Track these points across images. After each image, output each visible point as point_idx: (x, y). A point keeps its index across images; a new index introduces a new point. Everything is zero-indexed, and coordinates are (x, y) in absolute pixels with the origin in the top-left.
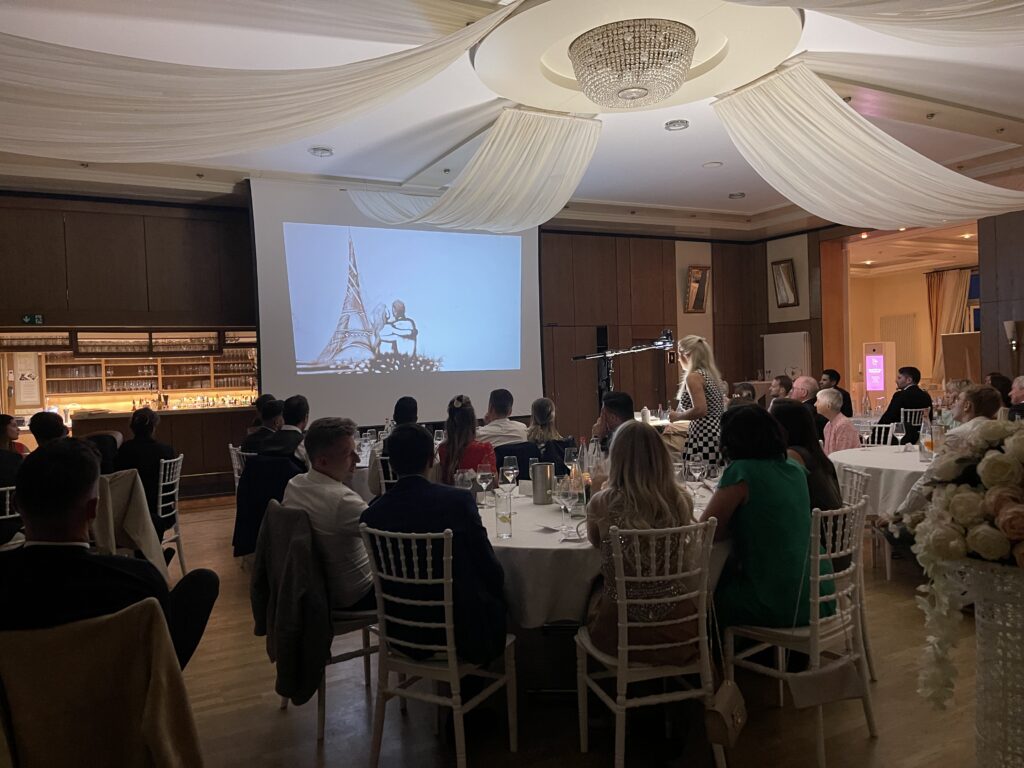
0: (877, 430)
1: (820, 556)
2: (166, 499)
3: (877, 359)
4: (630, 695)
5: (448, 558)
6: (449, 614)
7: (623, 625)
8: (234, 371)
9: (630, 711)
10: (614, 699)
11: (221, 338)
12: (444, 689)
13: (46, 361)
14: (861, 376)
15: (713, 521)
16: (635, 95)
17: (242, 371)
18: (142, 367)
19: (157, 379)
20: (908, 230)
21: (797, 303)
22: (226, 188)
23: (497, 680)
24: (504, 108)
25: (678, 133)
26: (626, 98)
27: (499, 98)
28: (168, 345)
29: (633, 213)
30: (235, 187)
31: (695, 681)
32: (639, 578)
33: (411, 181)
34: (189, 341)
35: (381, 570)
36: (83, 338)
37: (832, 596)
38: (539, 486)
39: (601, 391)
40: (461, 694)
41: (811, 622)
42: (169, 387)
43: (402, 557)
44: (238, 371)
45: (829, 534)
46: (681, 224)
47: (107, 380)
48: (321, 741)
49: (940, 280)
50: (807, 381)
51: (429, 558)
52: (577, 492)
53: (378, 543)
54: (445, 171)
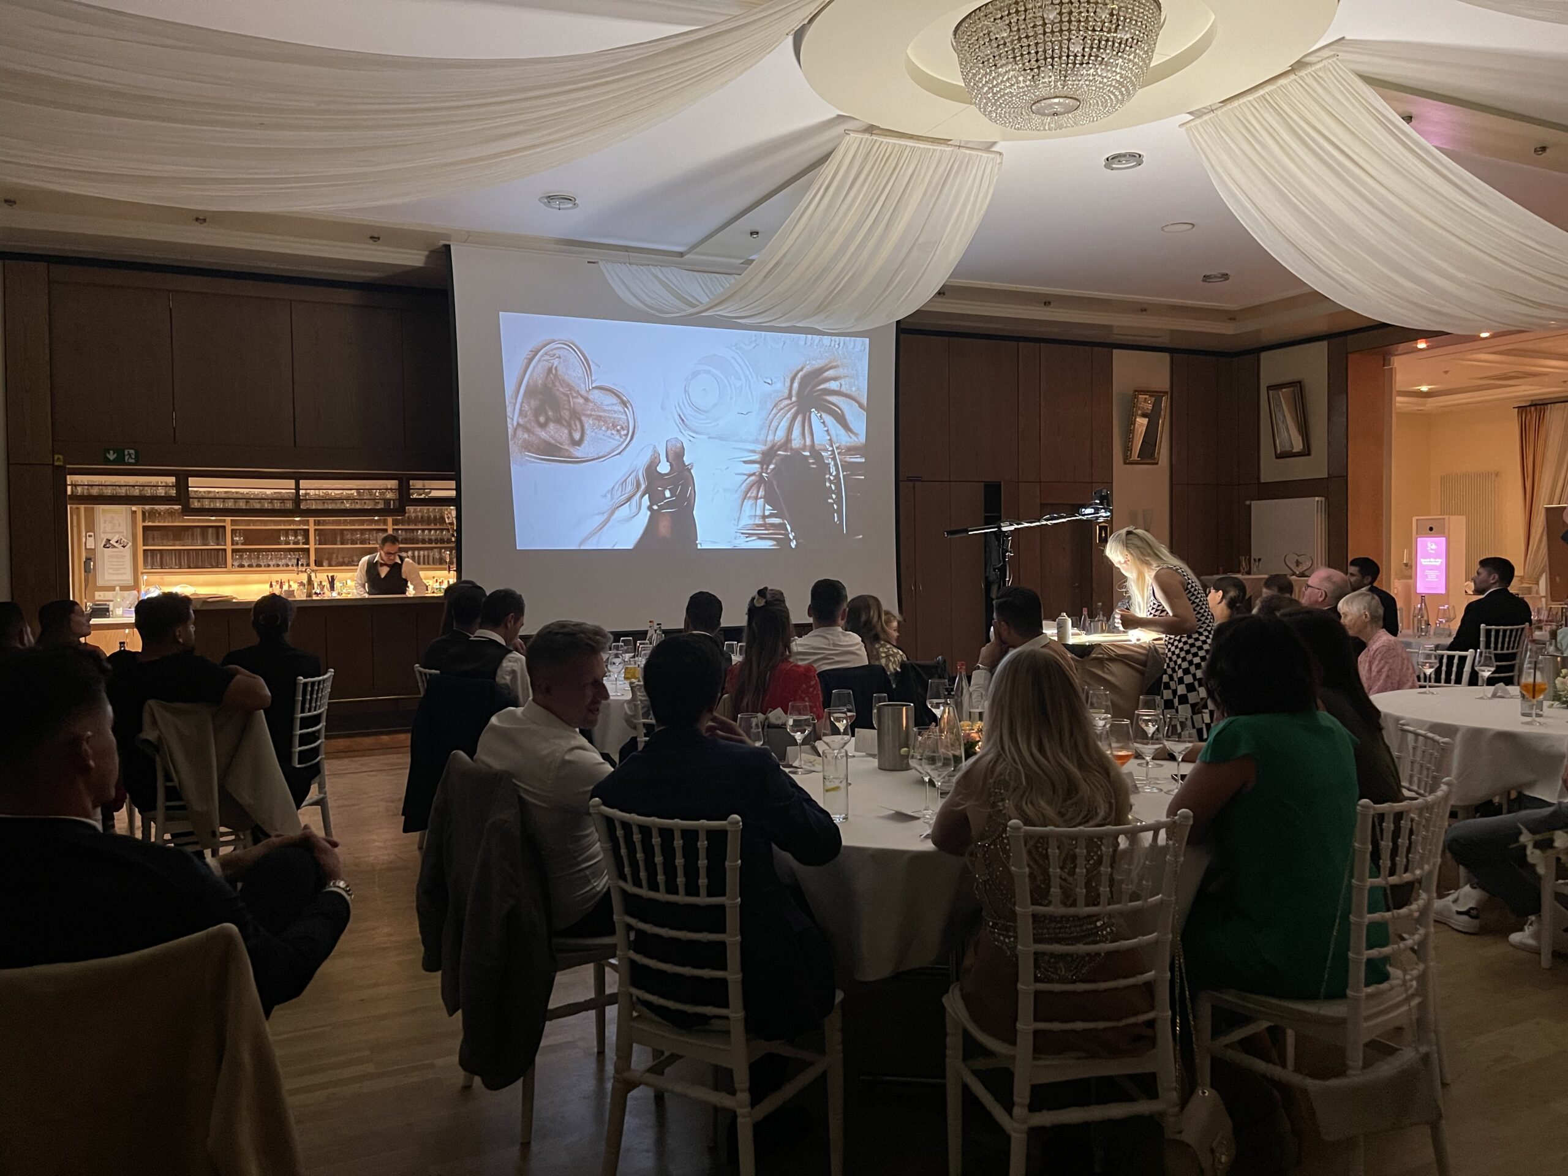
0: (1445, 660)
1: (1370, 882)
2: (305, 739)
3: (1437, 544)
4: (1034, 1107)
5: (733, 863)
6: (734, 957)
7: (1026, 987)
8: (423, 541)
9: (1035, 1133)
10: (1009, 1111)
11: (404, 490)
12: (722, 1080)
13: (144, 521)
14: (1409, 569)
15: (1185, 817)
16: (1058, 109)
17: (436, 541)
18: (287, 532)
19: (308, 549)
20: (1492, 337)
21: (1306, 452)
22: (414, 258)
23: (812, 1064)
24: (847, 132)
25: (1126, 174)
26: (1044, 115)
27: (839, 116)
28: (324, 500)
29: (1047, 303)
30: (428, 257)
31: (1147, 1085)
32: (1056, 909)
33: (697, 250)
34: (355, 493)
35: (623, 877)
36: (197, 486)
37: (1387, 950)
38: (888, 739)
39: (988, 585)
40: (751, 1090)
41: (1349, 992)
42: (325, 563)
43: (659, 859)
44: (430, 541)
45: (1386, 844)
46: (1122, 323)
47: (234, 551)
48: (526, 1146)
49: (1541, 419)
50: (1328, 578)
51: (702, 863)
52: (950, 754)
53: (620, 833)
54: (752, 234)
